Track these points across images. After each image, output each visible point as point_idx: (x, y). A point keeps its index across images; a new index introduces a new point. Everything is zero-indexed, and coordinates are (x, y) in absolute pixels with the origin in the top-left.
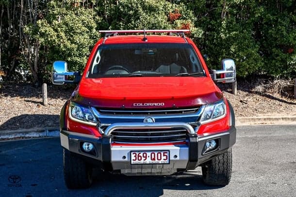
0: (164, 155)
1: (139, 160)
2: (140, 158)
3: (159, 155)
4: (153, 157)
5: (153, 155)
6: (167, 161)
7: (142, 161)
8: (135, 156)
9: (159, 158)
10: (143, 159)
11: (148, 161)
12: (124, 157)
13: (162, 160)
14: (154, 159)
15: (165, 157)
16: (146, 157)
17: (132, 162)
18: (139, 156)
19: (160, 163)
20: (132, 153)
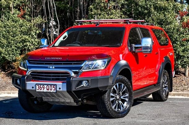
0: (53, 87)
1: (40, 89)
2: (41, 88)
3: (51, 87)
4: (48, 88)
5: (48, 87)
6: (55, 91)
7: (42, 90)
8: (38, 87)
9: (51, 89)
10: (43, 89)
11: (45, 90)
12: (33, 87)
13: (53, 90)
14: (48, 90)
15: (54, 89)
16: (44, 88)
17: (37, 90)
18: (40, 87)
19: (51, 92)
20: (37, 85)
